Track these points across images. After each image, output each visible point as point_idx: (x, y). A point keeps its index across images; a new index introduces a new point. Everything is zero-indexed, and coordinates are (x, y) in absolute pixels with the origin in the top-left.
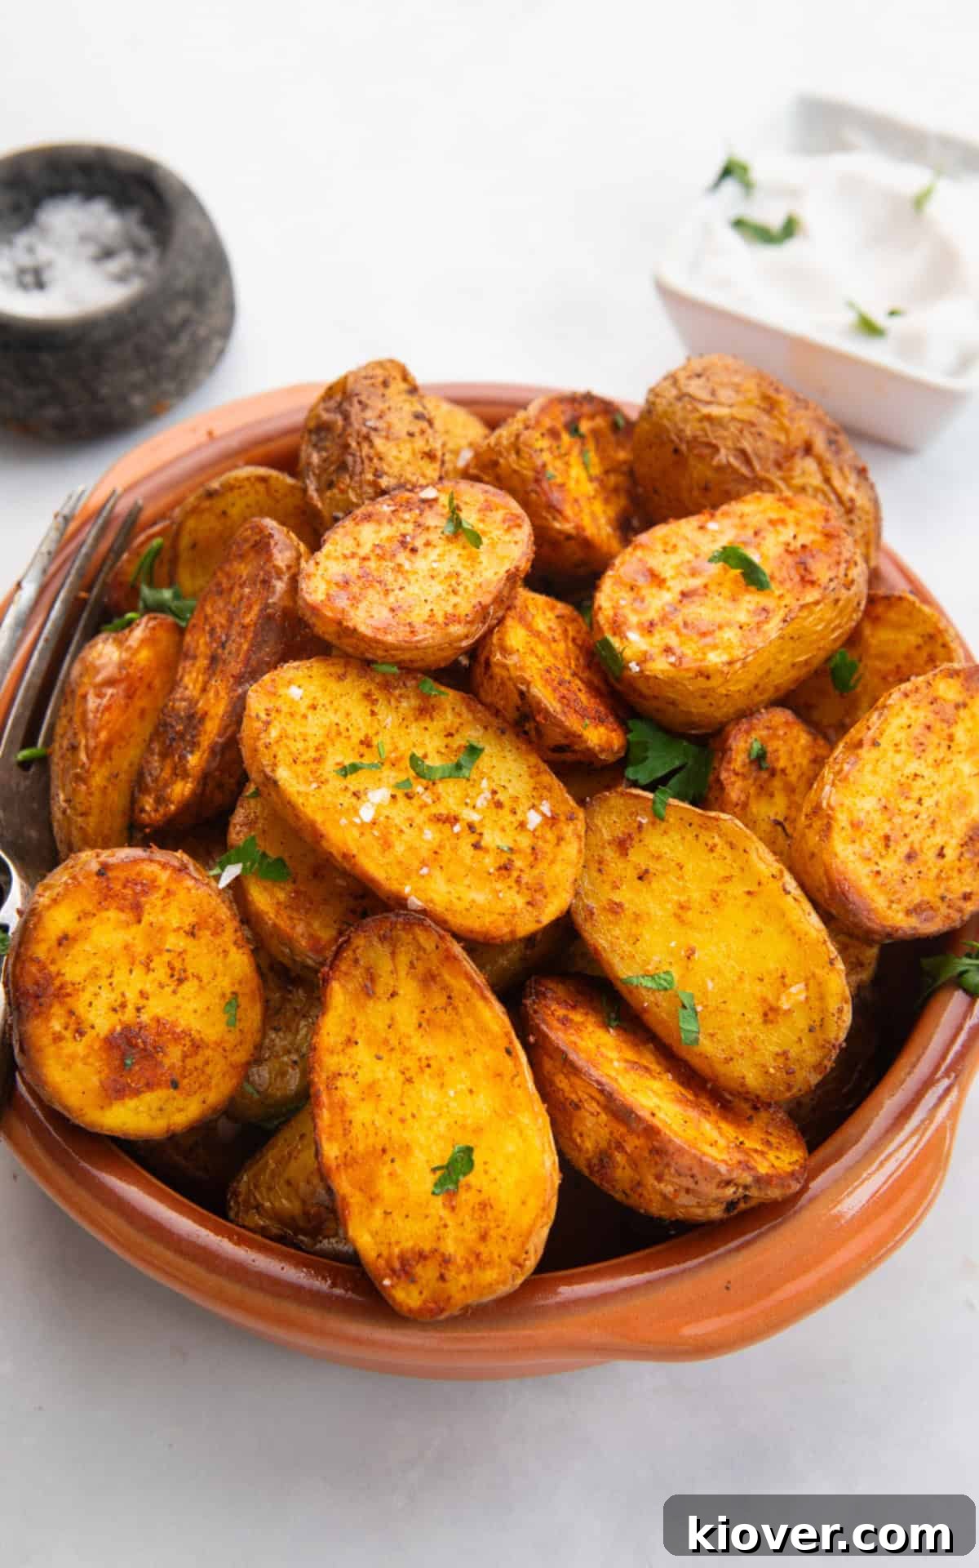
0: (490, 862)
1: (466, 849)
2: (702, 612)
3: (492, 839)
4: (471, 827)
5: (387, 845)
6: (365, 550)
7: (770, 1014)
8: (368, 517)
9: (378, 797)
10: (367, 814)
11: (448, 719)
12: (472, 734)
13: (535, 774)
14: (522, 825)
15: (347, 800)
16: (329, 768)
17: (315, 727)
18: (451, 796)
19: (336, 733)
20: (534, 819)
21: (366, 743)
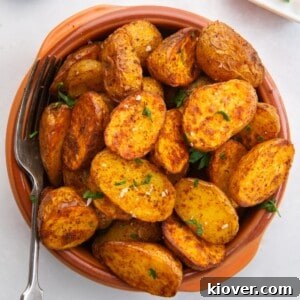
0: (152, 204)
1: (146, 201)
2: (211, 125)
3: (153, 198)
4: (148, 196)
5: (127, 202)
6: (121, 124)
7: (219, 229)
8: (122, 109)
9: (125, 190)
10: (122, 195)
11: (143, 168)
12: (149, 172)
13: (165, 181)
14: (161, 195)
15: (118, 192)
16: (112, 183)
17: (109, 172)
18: (143, 188)
19: (114, 174)
20: (164, 194)
21: (122, 176)
